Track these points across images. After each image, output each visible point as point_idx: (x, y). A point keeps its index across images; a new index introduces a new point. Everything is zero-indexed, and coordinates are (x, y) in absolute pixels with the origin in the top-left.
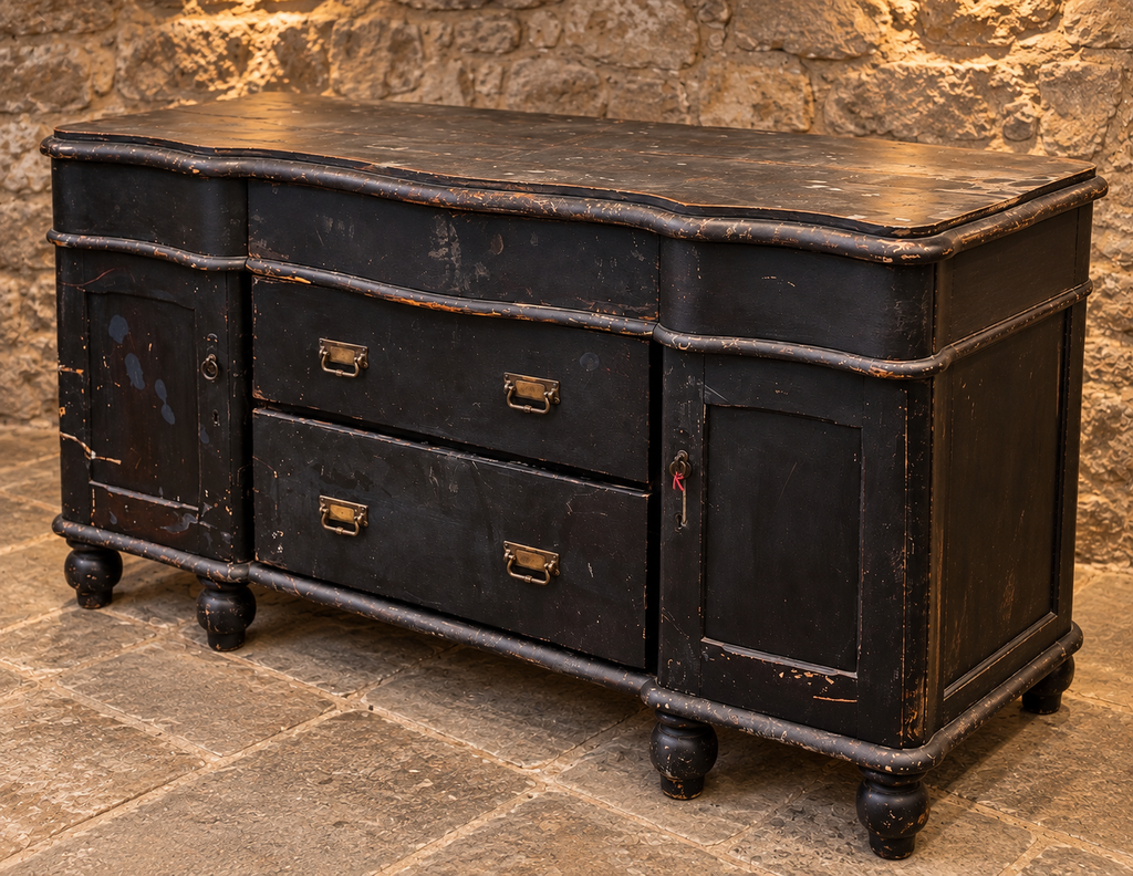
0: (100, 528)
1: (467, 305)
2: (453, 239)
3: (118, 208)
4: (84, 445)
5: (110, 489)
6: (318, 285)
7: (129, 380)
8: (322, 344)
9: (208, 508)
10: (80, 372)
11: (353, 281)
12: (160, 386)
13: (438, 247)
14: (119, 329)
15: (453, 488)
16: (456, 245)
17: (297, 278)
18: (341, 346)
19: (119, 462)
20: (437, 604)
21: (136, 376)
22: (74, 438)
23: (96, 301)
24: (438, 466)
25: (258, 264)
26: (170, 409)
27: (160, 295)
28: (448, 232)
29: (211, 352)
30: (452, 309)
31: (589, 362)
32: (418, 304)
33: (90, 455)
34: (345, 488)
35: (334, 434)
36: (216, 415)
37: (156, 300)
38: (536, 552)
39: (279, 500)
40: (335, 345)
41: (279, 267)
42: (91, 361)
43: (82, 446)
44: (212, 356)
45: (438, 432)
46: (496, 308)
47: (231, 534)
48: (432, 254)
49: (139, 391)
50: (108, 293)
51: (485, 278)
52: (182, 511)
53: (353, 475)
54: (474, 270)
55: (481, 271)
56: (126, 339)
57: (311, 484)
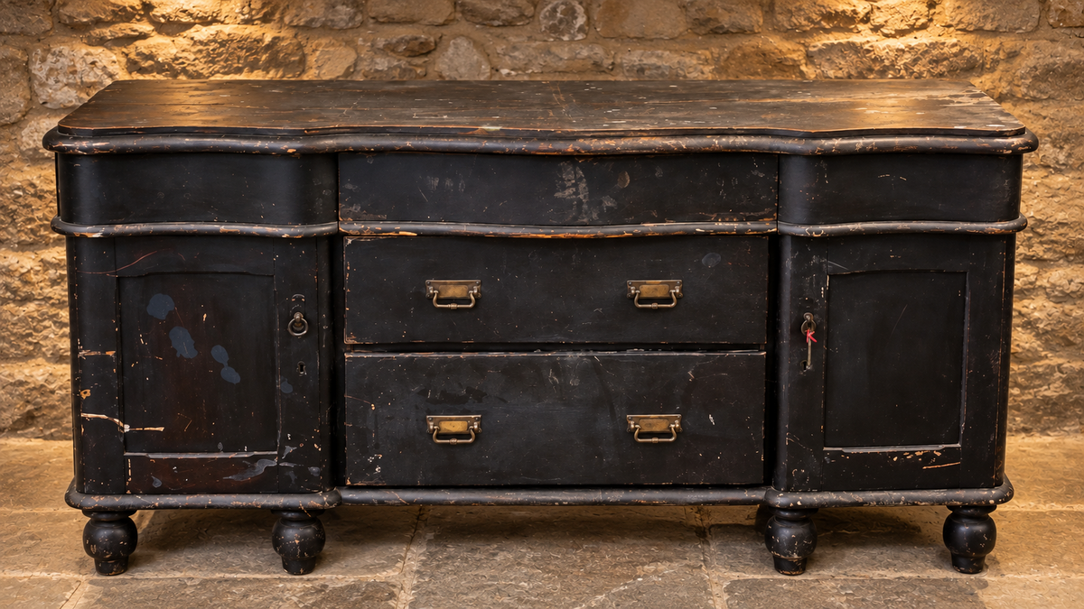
0: (139, 494)
1: (600, 231)
2: (581, 179)
3: (161, 195)
4: (117, 421)
5: (151, 456)
6: (422, 235)
7: (175, 351)
8: (430, 284)
9: (289, 449)
10: (111, 353)
11: (465, 228)
12: (219, 353)
13: (564, 188)
14: (161, 305)
15: (574, 382)
16: (583, 185)
17: (401, 233)
18: (451, 284)
19: (162, 429)
20: (557, 480)
21: (184, 345)
22: (104, 416)
23: (129, 286)
24: (558, 368)
25: (351, 227)
26: (232, 370)
27: (221, 268)
28: (575, 173)
29: (298, 310)
30: (585, 237)
31: (710, 260)
32: (550, 237)
33: (123, 429)
34: (454, 405)
35: (444, 361)
36: (302, 366)
37: (217, 273)
38: (660, 418)
39: (376, 428)
40: (445, 284)
41: (378, 227)
42: (121, 342)
43: (115, 423)
44: (299, 315)
45: (557, 338)
46: (628, 230)
47: (320, 466)
48: (558, 195)
49: (189, 360)
50: (146, 275)
51: (612, 208)
52: (256, 458)
53: (464, 392)
54: (601, 202)
55: (608, 203)
56: (170, 315)
57: (417, 407)
